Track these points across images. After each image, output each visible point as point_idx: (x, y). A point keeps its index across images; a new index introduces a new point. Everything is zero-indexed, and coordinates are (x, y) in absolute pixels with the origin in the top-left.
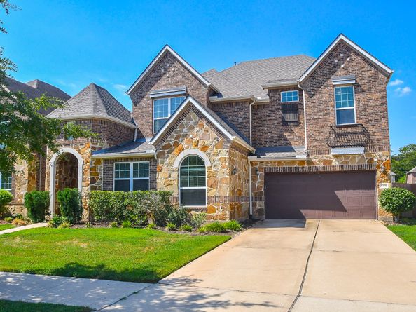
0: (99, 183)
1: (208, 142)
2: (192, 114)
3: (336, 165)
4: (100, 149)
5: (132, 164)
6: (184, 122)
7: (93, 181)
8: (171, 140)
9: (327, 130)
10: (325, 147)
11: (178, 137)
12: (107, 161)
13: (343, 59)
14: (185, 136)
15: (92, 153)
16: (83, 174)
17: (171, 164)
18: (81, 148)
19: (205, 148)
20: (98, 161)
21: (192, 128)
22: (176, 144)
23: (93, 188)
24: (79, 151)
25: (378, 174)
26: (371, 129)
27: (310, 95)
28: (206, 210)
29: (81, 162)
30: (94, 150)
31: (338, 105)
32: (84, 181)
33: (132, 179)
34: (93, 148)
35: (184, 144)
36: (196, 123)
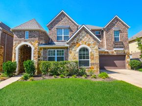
0: (41, 58)
1: (90, 43)
2: (84, 32)
3: (115, 53)
4: (42, 43)
5: (56, 50)
6: (80, 34)
7: (39, 57)
8: (75, 41)
9: (112, 43)
10: (112, 48)
11: (78, 40)
12: (45, 49)
13: (116, 23)
14: (81, 40)
15: (38, 45)
16: (34, 54)
17: (75, 51)
18: (33, 42)
19: (89, 45)
20: (41, 49)
21: (84, 37)
22: (77, 43)
23: (39, 60)
24: (32, 44)
25: (126, 56)
26: (124, 43)
27: (107, 32)
28: (90, 68)
29: (33, 49)
30: (39, 44)
31: (115, 36)
32: (34, 57)
33: (56, 56)
34: (39, 43)
35: (80, 43)
36: (85, 35)
